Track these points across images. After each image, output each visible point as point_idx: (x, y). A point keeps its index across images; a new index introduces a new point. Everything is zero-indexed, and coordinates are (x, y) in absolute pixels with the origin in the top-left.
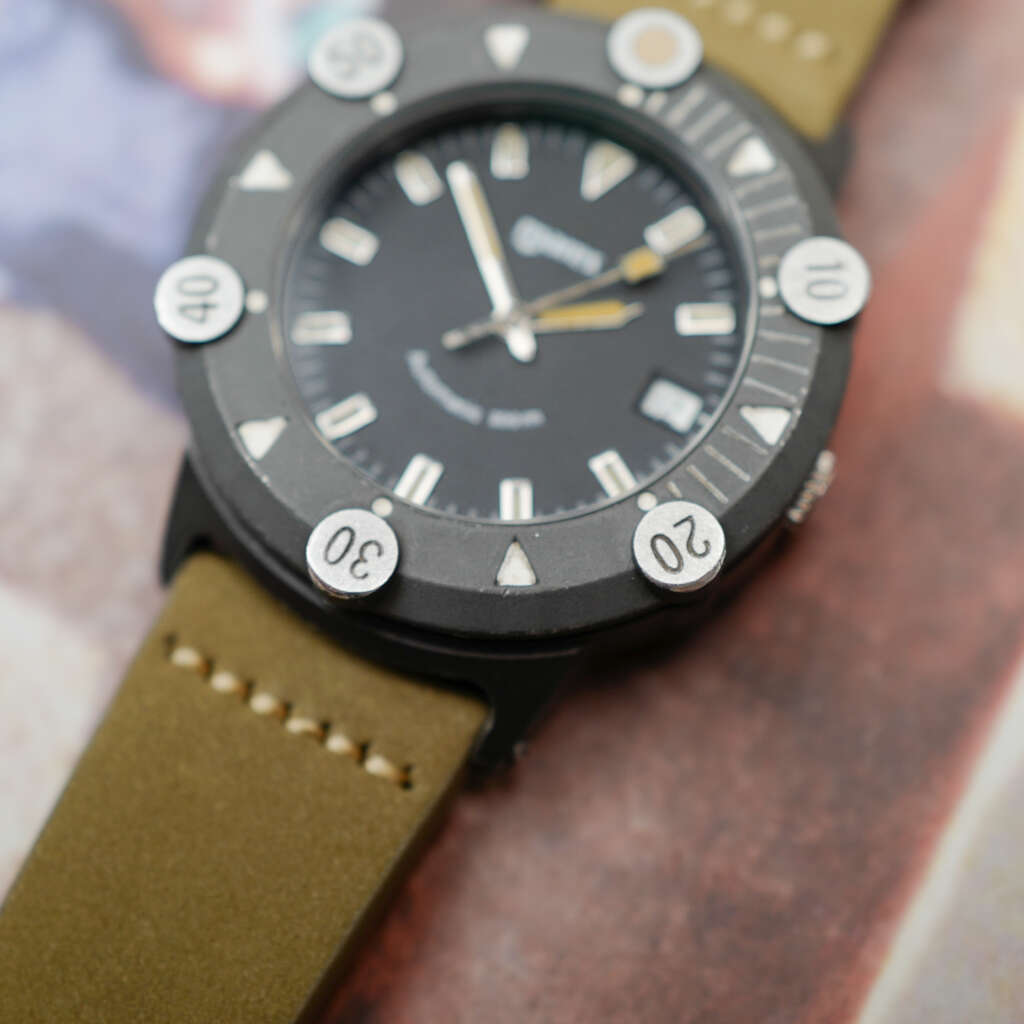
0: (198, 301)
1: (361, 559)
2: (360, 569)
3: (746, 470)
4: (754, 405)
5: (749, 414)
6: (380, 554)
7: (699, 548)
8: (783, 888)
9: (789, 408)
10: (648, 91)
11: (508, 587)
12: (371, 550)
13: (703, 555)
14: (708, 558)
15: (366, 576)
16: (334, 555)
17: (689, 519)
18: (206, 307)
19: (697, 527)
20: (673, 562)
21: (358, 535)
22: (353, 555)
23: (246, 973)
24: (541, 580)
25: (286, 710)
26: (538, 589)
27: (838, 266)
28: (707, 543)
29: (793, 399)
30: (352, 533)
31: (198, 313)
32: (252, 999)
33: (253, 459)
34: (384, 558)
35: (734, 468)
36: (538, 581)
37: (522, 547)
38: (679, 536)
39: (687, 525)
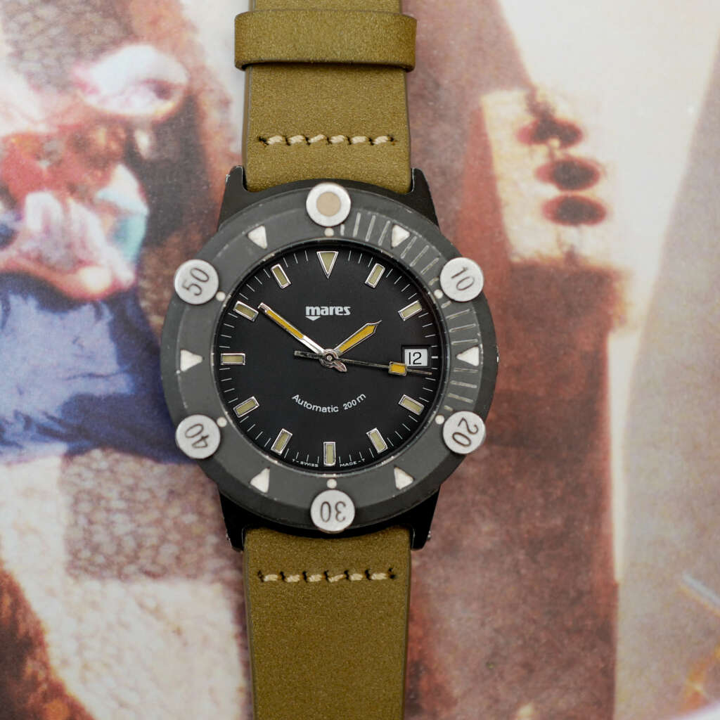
0: (198, 438)
1: (338, 512)
2: (340, 516)
3: (473, 384)
4: (461, 353)
5: (461, 357)
6: (344, 505)
7: (473, 430)
8: (557, 522)
9: (477, 345)
10: (336, 228)
11: (403, 489)
12: (340, 506)
13: (477, 431)
14: (479, 432)
15: (344, 519)
16: (326, 517)
17: (463, 419)
18: (204, 438)
19: (468, 421)
20: (466, 442)
21: (330, 503)
22: (334, 512)
23: (373, 688)
24: (415, 477)
25: (326, 575)
26: (417, 482)
27: (465, 270)
28: (476, 426)
29: (476, 341)
30: (327, 503)
31: (202, 443)
32: (381, 696)
33: (265, 493)
34: (347, 507)
35: (468, 385)
36: (414, 479)
37: (400, 468)
38: (463, 430)
39: (463, 423)
